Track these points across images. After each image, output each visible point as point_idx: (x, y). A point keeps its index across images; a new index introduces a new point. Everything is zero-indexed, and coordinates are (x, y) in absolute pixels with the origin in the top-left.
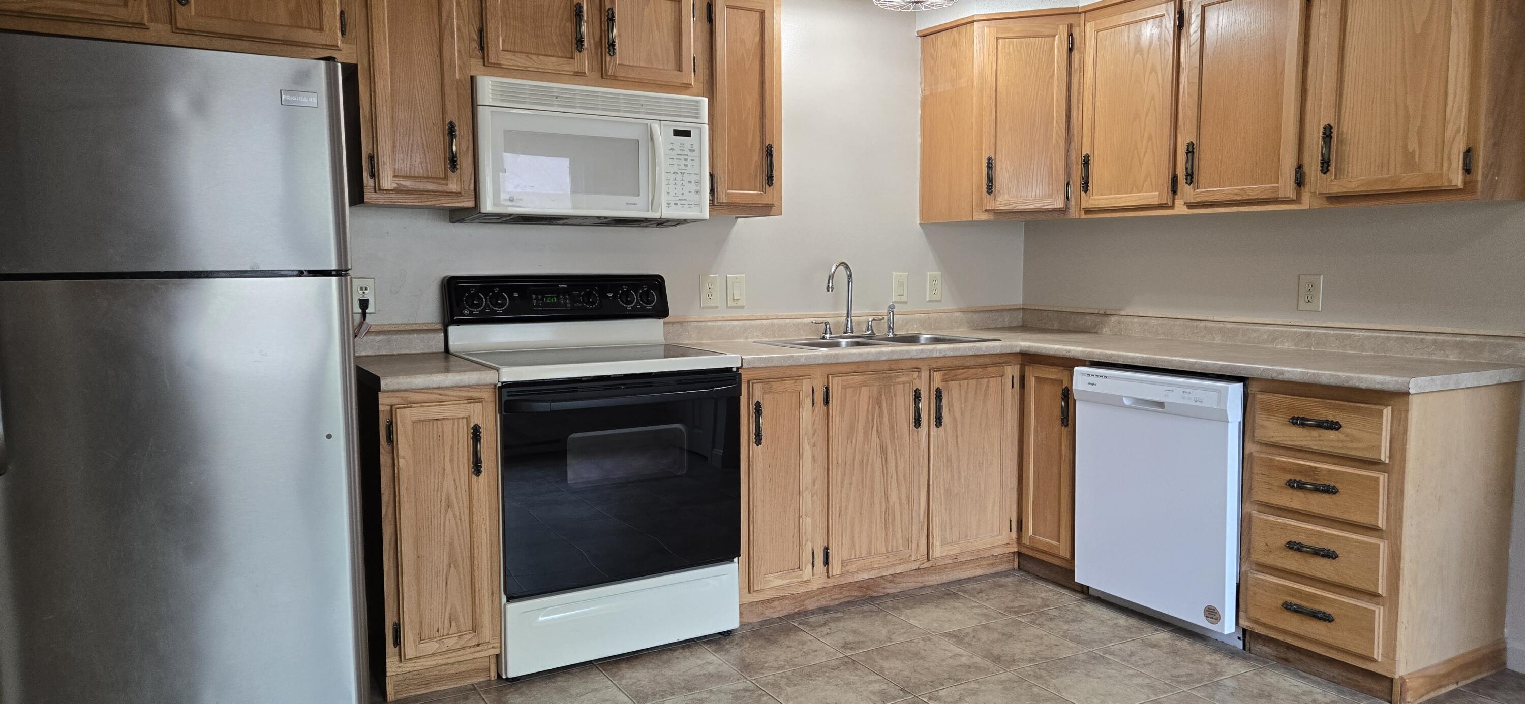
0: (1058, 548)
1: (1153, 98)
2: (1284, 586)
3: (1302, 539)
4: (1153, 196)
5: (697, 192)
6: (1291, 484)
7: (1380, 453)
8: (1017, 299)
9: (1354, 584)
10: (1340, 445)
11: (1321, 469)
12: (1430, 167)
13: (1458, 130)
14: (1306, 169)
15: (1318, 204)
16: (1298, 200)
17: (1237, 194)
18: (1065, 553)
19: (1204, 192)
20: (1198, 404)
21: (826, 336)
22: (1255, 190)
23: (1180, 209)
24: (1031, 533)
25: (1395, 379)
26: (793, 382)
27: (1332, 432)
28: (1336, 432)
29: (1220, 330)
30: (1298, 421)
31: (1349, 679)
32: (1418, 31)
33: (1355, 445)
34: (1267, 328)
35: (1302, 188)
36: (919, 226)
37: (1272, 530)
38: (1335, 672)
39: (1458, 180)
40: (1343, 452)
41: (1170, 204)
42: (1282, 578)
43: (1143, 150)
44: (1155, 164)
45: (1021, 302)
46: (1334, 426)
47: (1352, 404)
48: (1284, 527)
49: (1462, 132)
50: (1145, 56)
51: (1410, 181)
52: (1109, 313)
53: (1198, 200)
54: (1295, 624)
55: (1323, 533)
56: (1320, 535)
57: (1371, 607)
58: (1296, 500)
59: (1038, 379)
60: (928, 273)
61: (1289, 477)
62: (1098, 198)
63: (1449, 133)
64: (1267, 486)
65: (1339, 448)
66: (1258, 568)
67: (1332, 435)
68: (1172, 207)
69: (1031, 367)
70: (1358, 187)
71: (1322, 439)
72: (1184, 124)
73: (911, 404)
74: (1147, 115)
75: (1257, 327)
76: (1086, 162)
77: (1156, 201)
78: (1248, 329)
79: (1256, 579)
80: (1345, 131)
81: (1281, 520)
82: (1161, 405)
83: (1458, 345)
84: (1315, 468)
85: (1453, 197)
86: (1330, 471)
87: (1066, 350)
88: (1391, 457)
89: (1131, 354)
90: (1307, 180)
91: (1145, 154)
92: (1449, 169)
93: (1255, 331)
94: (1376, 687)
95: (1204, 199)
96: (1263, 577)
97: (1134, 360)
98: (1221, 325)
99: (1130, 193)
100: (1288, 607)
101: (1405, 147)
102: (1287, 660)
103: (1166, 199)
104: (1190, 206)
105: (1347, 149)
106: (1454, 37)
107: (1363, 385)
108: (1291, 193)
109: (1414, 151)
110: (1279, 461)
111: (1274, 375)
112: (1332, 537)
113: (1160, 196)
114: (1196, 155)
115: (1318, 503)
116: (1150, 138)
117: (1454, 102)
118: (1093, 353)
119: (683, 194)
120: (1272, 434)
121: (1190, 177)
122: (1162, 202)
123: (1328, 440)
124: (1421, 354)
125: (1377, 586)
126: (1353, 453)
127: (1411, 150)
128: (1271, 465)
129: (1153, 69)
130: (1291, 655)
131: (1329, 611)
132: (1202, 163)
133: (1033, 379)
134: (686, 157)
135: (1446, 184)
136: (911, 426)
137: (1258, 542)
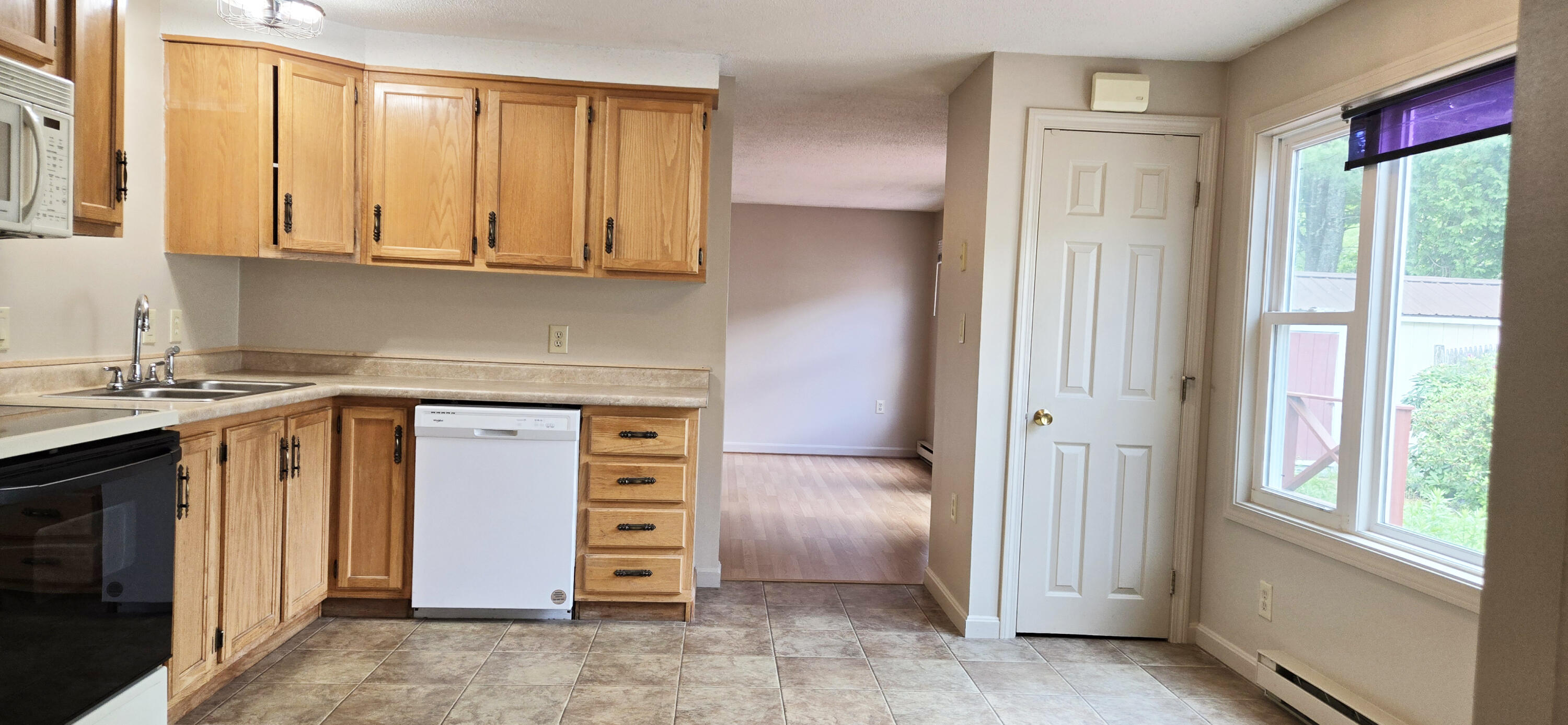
0: (387, 581)
1: (451, 167)
2: (614, 559)
3: (630, 521)
4: (455, 253)
5: (64, 202)
6: (621, 482)
7: (684, 450)
8: (234, 341)
9: (667, 544)
10: (656, 448)
11: (644, 467)
12: (678, 257)
13: (696, 236)
14: (591, 247)
15: (600, 274)
16: (584, 270)
17: (536, 260)
18: (395, 582)
19: (504, 253)
20: (550, 429)
21: (117, 385)
22: (551, 259)
23: (480, 266)
24: (349, 575)
25: (697, 399)
26: (205, 439)
27: (650, 440)
28: (654, 439)
29: (484, 369)
30: (624, 435)
31: (655, 614)
32: (669, 164)
33: (667, 447)
34: (526, 367)
35: (588, 261)
36: (163, 256)
37: (605, 519)
38: (646, 613)
39: (696, 269)
40: (659, 453)
41: (471, 261)
42: (610, 553)
43: (442, 211)
44: (454, 224)
45: (237, 344)
46: (653, 435)
47: (664, 419)
48: (615, 515)
49: (698, 238)
50: (442, 128)
51: (664, 266)
52: (358, 354)
53: (501, 261)
54: (624, 585)
55: (644, 513)
56: (642, 514)
57: (676, 557)
58: (626, 493)
59: (360, 422)
60: (171, 310)
61: (619, 477)
62: (387, 249)
63: (690, 238)
64: (601, 487)
65: (656, 450)
66: (591, 551)
67: (650, 442)
68: (472, 264)
69: (351, 410)
70: (633, 265)
71: (643, 445)
72: (483, 195)
73: (277, 455)
74: (445, 181)
75: (515, 366)
76: (378, 213)
77: (458, 258)
78: (510, 368)
79: (592, 559)
80: (621, 224)
81: (611, 510)
82: (512, 433)
83: (666, 376)
84: (639, 467)
85: (692, 279)
86: (649, 467)
87: (402, 391)
88: (689, 453)
89: (479, 392)
90: (592, 256)
91: (443, 215)
92: (691, 261)
93: (516, 369)
94: (674, 613)
95: (506, 261)
96: (597, 557)
97: (483, 397)
98: (484, 365)
99: (428, 247)
100: (619, 574)
101: (662, 242)
102: (609, 616)
103: (468, 256)
104: (490, 265)
105: (623, 238)
106: (692, 174)
107: (676, 405)
108: (580, 264)
109: (668, 245)
110: (611, 466)
111: (612, 402)
112: (651, 515)
113: (463, 252)
114: (497, 224)
115: (640, 492)
116: (449, 202)
117: (693, 217)
118: (436, 393)
119: (51, 203)
120: (605, 447)
121: (492, 242)
122: (464, 259)
123: (649, 445)
124: (643, 383)
125: (681, 542)
126: (665, 453)
127: (666, 245)
128: (605, 470)
129: (450, 142)
130: (613, 611)
131: (647, 568)
132: (502, 231)
133: (353, 421)
134: (54, 155)
135: (690, 270)
136: (277, 478)
137: (594, 530)
